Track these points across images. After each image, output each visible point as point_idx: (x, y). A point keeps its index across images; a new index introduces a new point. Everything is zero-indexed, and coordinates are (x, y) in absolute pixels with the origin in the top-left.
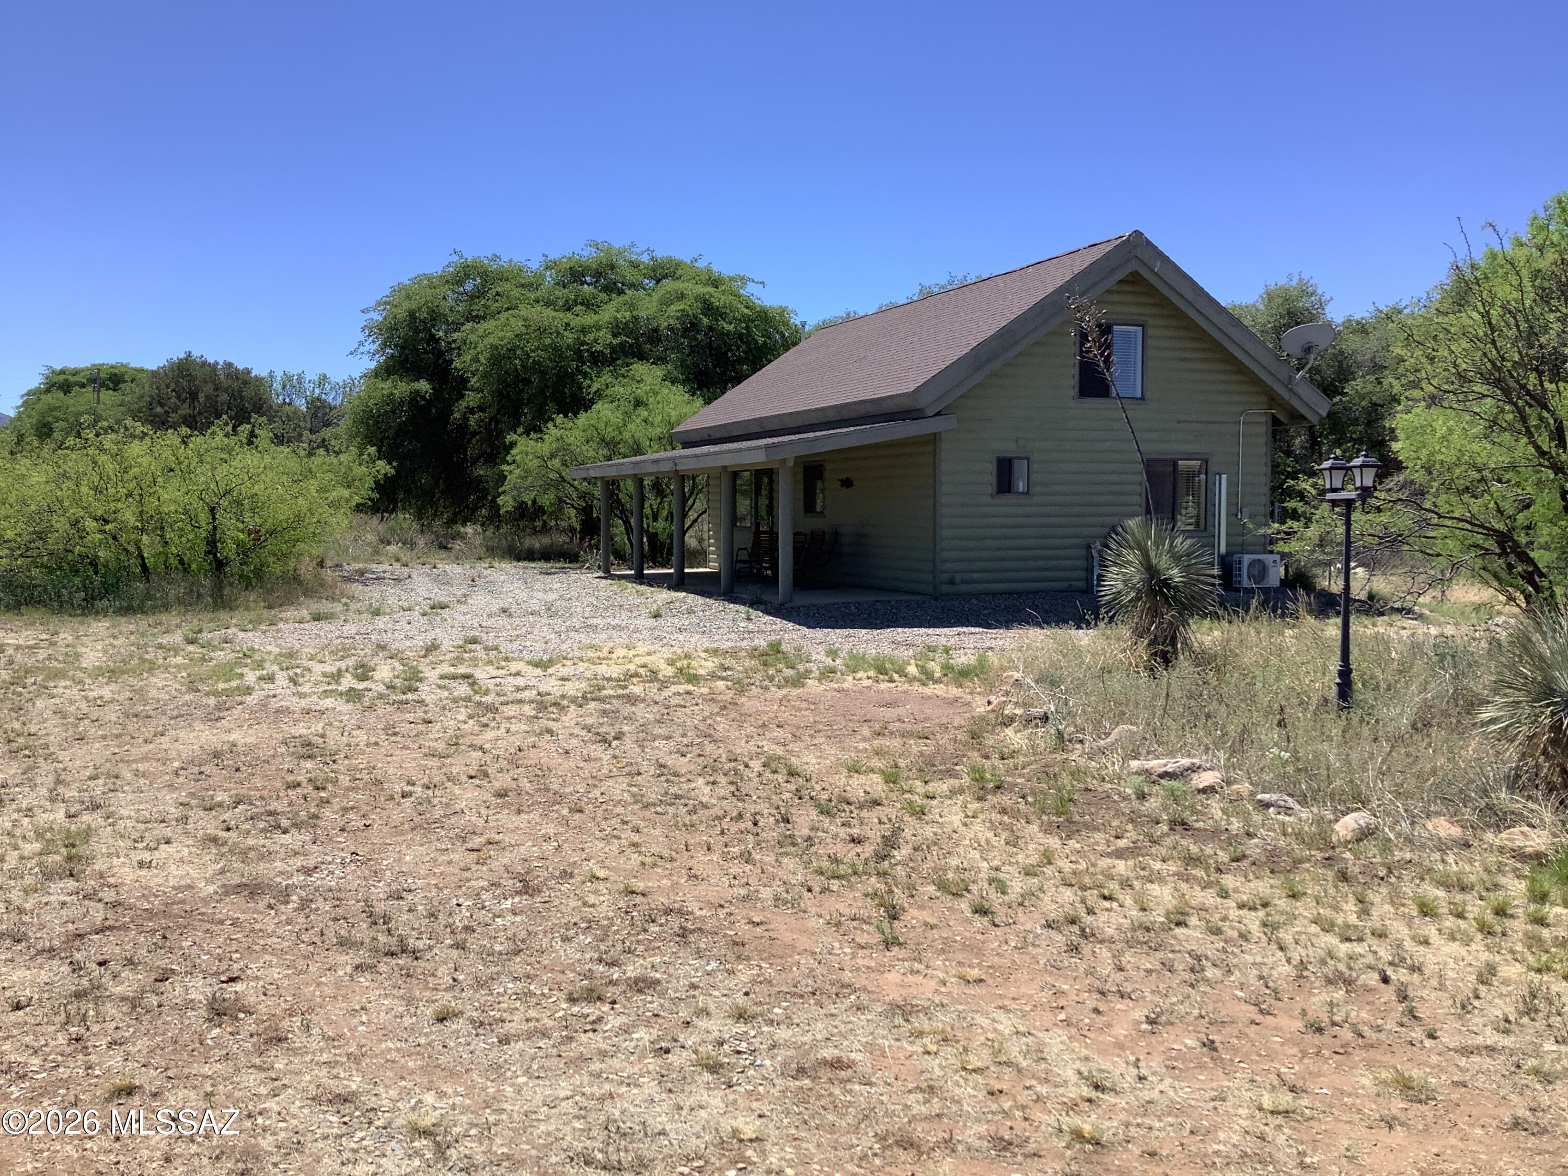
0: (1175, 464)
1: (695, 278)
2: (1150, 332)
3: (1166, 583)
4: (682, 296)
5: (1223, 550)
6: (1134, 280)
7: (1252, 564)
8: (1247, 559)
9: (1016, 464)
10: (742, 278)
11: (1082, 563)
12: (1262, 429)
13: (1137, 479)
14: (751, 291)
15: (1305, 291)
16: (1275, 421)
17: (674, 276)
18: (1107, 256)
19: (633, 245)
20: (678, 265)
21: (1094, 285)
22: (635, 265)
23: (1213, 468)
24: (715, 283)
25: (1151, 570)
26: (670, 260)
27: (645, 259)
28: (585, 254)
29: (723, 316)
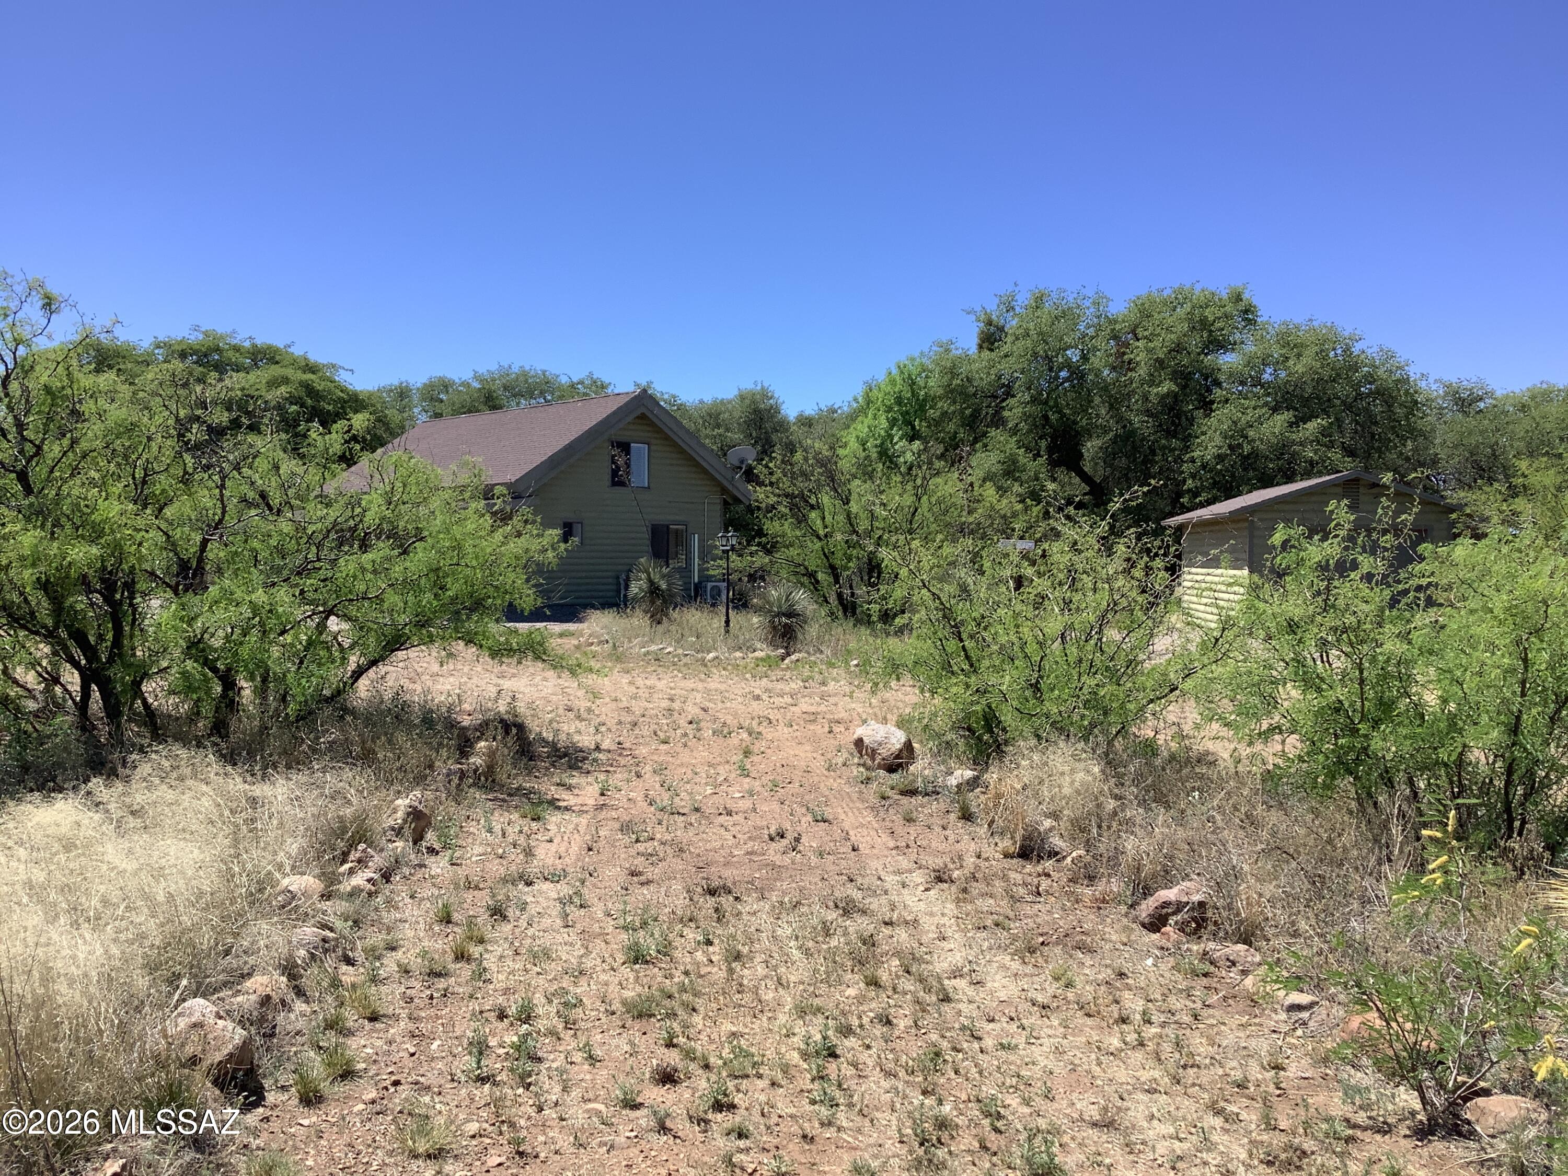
0: (668, 527)
1: (294, 362)
2: (652, 448)
3: (658, 588)
4: (286, 381)
5: (696, 580)
6: (643, 417)
7: (713, 588)
8: (710, 585)
9: (575, 526)
10: (334, 366)
11: (614, 587)
12: (718, 507)
13: (646, 536)
14: (343, 377)
15: (765, 395)
16: (726, 503)
17: (273, 361)
18: (627, 404)
19: (234, 332)
20: (277, 351)
21: (620, 420)
22: (237, 349)
23: (689, 531)
24: (311, 368)
25: (651, 582)
26: (270, 347)
27: (247, 344)
28: (192, 337)
29: (323, 398)
